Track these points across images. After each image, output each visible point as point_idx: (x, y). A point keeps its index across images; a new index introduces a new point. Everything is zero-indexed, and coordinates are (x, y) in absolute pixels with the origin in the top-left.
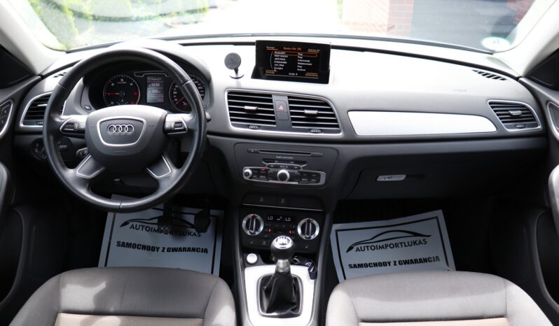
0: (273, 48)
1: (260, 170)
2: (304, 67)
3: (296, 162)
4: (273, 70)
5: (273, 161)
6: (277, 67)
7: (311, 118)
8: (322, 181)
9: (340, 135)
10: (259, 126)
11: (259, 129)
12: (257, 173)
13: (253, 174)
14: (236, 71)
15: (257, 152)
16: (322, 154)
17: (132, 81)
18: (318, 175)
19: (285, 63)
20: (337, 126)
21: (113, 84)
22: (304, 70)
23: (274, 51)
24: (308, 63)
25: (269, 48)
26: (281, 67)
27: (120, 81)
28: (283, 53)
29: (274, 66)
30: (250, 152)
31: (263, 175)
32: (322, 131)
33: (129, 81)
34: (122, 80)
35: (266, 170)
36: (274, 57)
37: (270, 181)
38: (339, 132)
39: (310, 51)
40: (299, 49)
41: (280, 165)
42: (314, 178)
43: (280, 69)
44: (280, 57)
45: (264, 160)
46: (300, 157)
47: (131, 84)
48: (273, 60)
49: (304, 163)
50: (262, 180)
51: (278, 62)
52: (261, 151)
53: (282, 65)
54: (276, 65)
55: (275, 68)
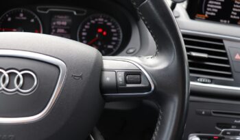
1: (213, 138)
2: (239, 14)
4: (205, 14)
5: (229, 126)
6: (209, 11)
11: (211, 83)
15: (210, 115)
17: (33, 17)
19: (220, 7)
21: (9, 19)
22: (238, 18)
26: (214, 12)
27: (18, 16)
29: (206, 10)
30: (201, 114)
33: (30, 17)
34: (22, 15)
35: (220, 139)
43: (212, 14)
45: (218, 125)
47: (33, 21)
48: (207, 2)
51: (212, 6)
52: (214, 112)
53: (216, 10)
54: (208, 9)
55: (207, 13)
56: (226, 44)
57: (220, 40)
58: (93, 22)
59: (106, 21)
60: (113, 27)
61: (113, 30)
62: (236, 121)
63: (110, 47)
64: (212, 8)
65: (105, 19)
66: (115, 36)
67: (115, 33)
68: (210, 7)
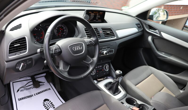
0: (91, 12)
2: (98, 18)
3: (108, 48)
5: (102, 49)
7: (108, 34)
8: (113, 52)
9: (116, 38)
16: (113, 44)
18: (112, 50)
19: (93, 17)
20: (114, 35)
24: (99, 17)
25: (90, 12)
27: (35, 29)
28: (93, 14)
32: (112, 37)
35: (101, 52)
37: (102, 55)
38: (115, 37)
39: (101, 13)
40: (98, 12)
41: (104, 50)
42: (111, 52)
43: (92, 19)
44: (92, 15)
46: (109, 46)
49: (109, 48)
50: (100, 56)
51: (91, 17)
53: (92, 18)
54: (91, 18)
56: (98, 29)
57: (97, 28)
58: (58, 26)
59: (62, 25)
60: (64, 27)
61: (64, 28)
63: (64, 34)
65: (61, 25)
66: (65, 30)
67: (64, 29)
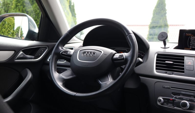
0: (190, 34)
1: (169, 99)
4: (189, 48)
5: (179, 94)
6: (192, 46)
10: (173, 73)
11: (172, 75)
12: (167, 101)
13: (164, 102)
14: (165, 44)
15: (169, 88)
23: (190, 36)
25: (187, 34)
29: (190, 46)
30: (165, 88)
31: (170, 103)
35: (174, 100)
36: (190, 40)
41: (183, 98)
43: (194, 47)
44: (194, 40)
45: (173, 93)
48: (190, 41)
50: (170, 106)
52: (171, 87)
55: (190, 47)
59: (141, 54)
62: (182, 92)
64: (193, 44)
68: (192, 44)
